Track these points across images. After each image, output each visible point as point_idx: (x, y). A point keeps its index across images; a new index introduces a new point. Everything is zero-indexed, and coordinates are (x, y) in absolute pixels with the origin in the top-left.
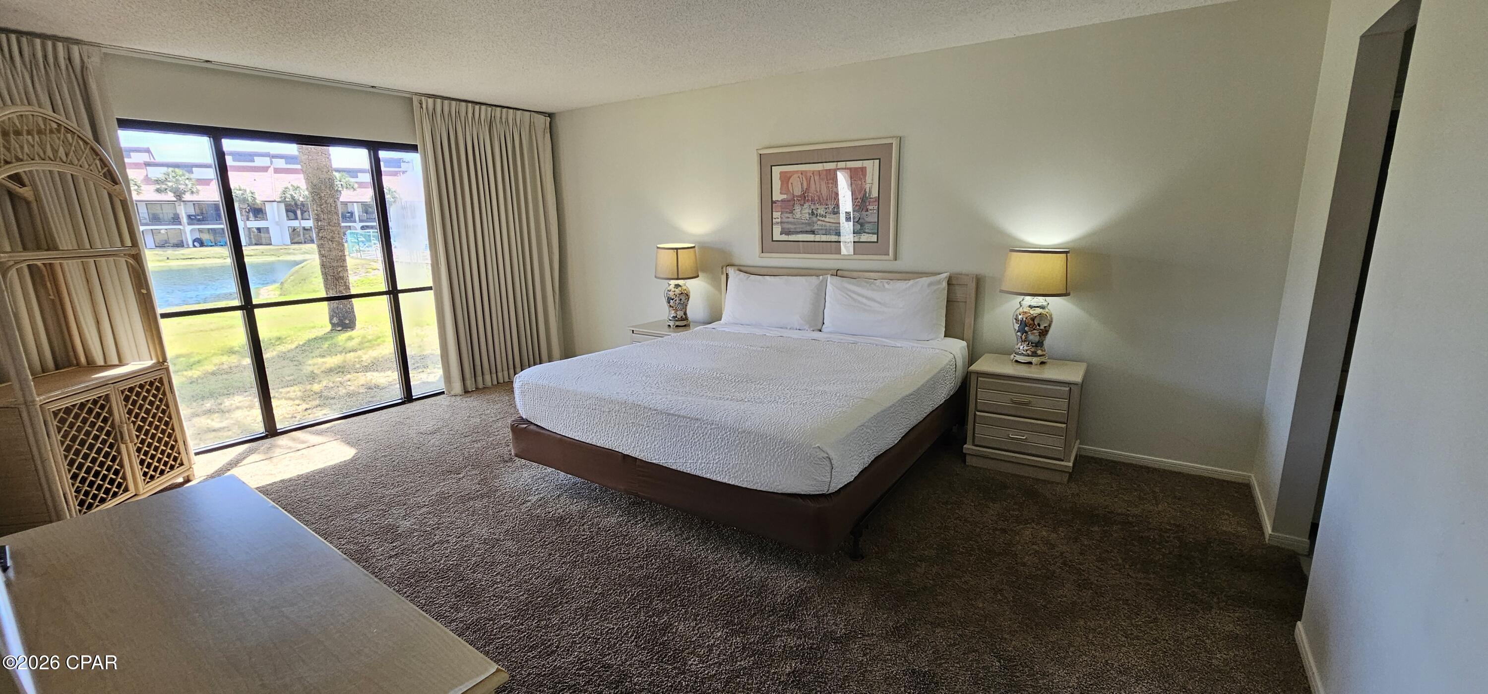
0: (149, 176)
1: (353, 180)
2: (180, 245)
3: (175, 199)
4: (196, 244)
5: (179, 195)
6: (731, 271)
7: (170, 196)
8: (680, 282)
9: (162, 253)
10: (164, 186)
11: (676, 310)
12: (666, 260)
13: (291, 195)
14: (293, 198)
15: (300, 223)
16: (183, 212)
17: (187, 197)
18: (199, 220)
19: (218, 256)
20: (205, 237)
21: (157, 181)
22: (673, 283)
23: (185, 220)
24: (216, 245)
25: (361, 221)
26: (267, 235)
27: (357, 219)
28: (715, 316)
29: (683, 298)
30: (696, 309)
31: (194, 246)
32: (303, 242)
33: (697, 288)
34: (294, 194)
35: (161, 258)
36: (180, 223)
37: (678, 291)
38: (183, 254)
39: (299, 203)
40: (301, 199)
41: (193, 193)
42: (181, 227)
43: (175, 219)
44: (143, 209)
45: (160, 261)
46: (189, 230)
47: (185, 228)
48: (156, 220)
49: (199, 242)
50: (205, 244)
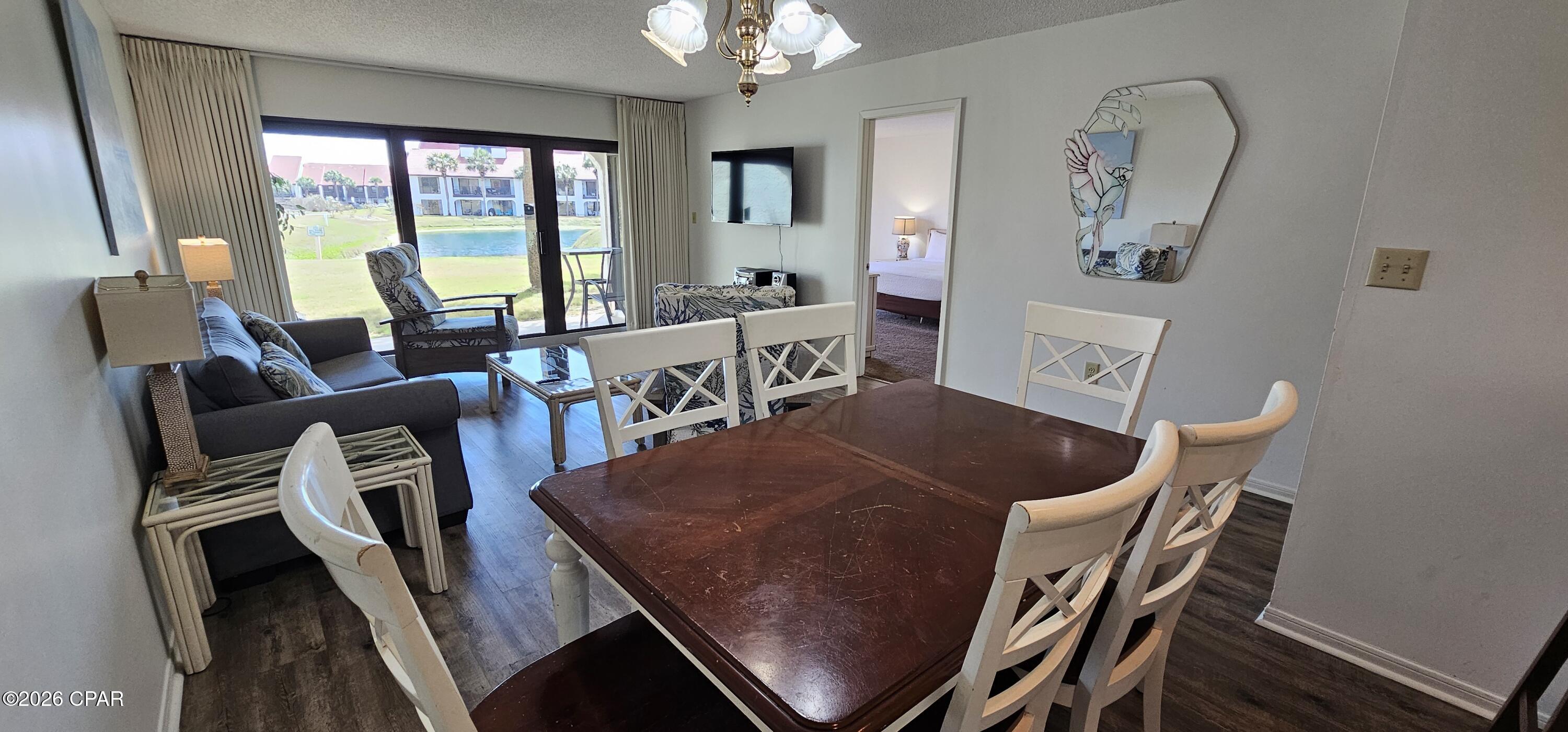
0: (462, 156)
2: (479, 214)
4: (491, 213)
5: (482, 170)
6: (933, 232)
7: (477, 173)
8: (905, 237)
9: (470, 220)
10: (473, 165)
11: (902, 252)
12: (899, 225)
13: (563, 175)
14: (564, 176)
15: (567, 198)
16: (484, 185)
17: (489, 174)
18: (494, 193)
19: (508, 224)
20: (498, 208)
21: (469, 161)
22: (902, 237)
23: (484, 193)
24: (504, 215)
28: (922, 255)
29: (906, 245)
30: (911, 251)
31: (489, 215)
32: (568, 214)
33: (913, 240)
34: (565, 173)
35: (469, 224)
36: (482, 196)
37: (904, 241)
38: (484, 222)
39: (567, 181)
40: (569, 177)
41: (492, 170)
42: (482, 199)
43: (478, 193)
44: (457, 183)
45: (469, 226)
46: (487, 201)
47: (484, 199)
48: (465, 192)
49: (493, 212)
50: (497, 214)
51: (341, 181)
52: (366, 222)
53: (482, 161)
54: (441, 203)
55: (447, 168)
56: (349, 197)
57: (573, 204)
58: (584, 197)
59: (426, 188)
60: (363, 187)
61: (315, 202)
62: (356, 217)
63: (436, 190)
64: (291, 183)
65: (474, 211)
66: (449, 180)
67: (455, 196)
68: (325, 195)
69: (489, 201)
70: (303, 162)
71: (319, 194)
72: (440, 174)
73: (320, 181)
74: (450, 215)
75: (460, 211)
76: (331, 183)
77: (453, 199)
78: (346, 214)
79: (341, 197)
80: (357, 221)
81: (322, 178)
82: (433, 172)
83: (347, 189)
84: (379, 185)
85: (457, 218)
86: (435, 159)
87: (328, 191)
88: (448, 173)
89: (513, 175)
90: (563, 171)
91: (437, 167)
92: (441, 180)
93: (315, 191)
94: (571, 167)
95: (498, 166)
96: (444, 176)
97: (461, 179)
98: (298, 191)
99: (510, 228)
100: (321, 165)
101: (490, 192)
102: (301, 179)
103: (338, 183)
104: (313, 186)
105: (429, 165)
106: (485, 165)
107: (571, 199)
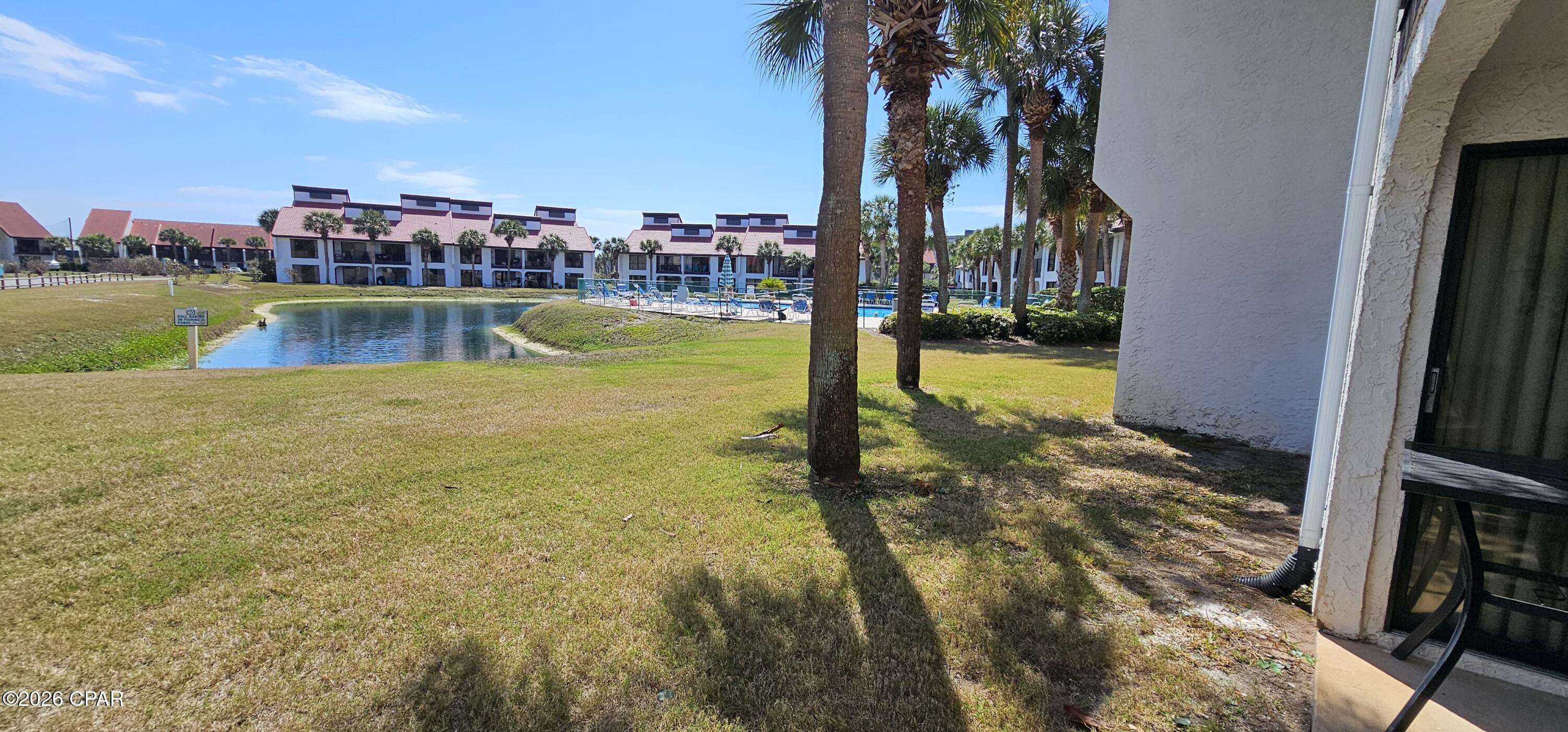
0: (349, 216)
1: (524, 227)
2: (365, 282)
3: (368, 238)
4: (380, 282)
5: (373, 234)
7: (365, 237)
9: (355, 289)
10: (360, 226)
14: (470, 243)
15: (473, 266)
17: (381, 237)
18: (385, 259)
20: (389, 276)
21: (357, 222)
23: (374, 260)
24: (398, 284)
25: (526, 268)
26: (442, 277)
27: (524, 265)
34: (472, 240)
35: (355, 294)
36: (370, 262)
38: (373, 291)
40: (477, 244)
41: (386, 234)
42: (370, 266)
43: (365, 258)
44: (339, 248)
45: (354, 296)
46: (375, 268)
47: (373, 267)
48: (348, 258)
49: (383, 281)
50: (387, 282)
51: (183, 241)
52: (220, 290)
53: (375, 223)
54: (318, 269)
55: (330, 230)
56: (191, 259)
57: (480, 272)
58: (493, 266)
59: (301, 252)
60: (210, 248)
61: (146, 264)
62: (208, 284)
63: (313, 254)
64: (114, 241)
65: (359, 278)
66: (330, 243)
67: (335, 261)
68: (160, 256)
69: (379, 268)
70: (132, 217)
71: (152, 254)
72: (320, 236)
73: (154, 240)
74: (328, 283)
75: (341, 278)
76: (168, 243)
77: (333, 265)
78: (195, 279)
79: (181, 259)
80: (209, 288)
81: (157, 238)
82: (311, 234)
83: (188, 250)
84: (232, 246)
85: (337, 287)
86: (314, 218)
87: (163, 252)
88: (331, 235)
89: (410, 239)
90: (469, 237)
91: (317, 228)
92: (321, 244)
93: (148, 251)
94: (480, 233)
95: (392, 228)
96: (325, 238)
97: (345, 243)
98: (122, 250)
99: (406, 299)
100: (157, 222)
101: (380, 259)
102: (128, 238)
103: (177, 244)
104: (145, 246)
105: (306, 225)
106: (377, 227)
107: (477, 267)
